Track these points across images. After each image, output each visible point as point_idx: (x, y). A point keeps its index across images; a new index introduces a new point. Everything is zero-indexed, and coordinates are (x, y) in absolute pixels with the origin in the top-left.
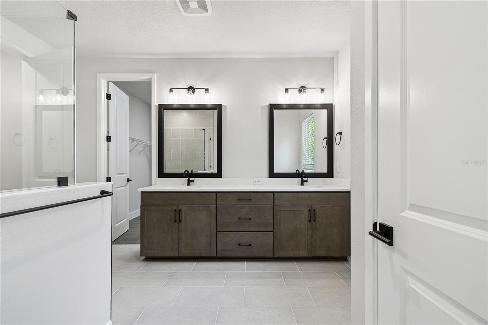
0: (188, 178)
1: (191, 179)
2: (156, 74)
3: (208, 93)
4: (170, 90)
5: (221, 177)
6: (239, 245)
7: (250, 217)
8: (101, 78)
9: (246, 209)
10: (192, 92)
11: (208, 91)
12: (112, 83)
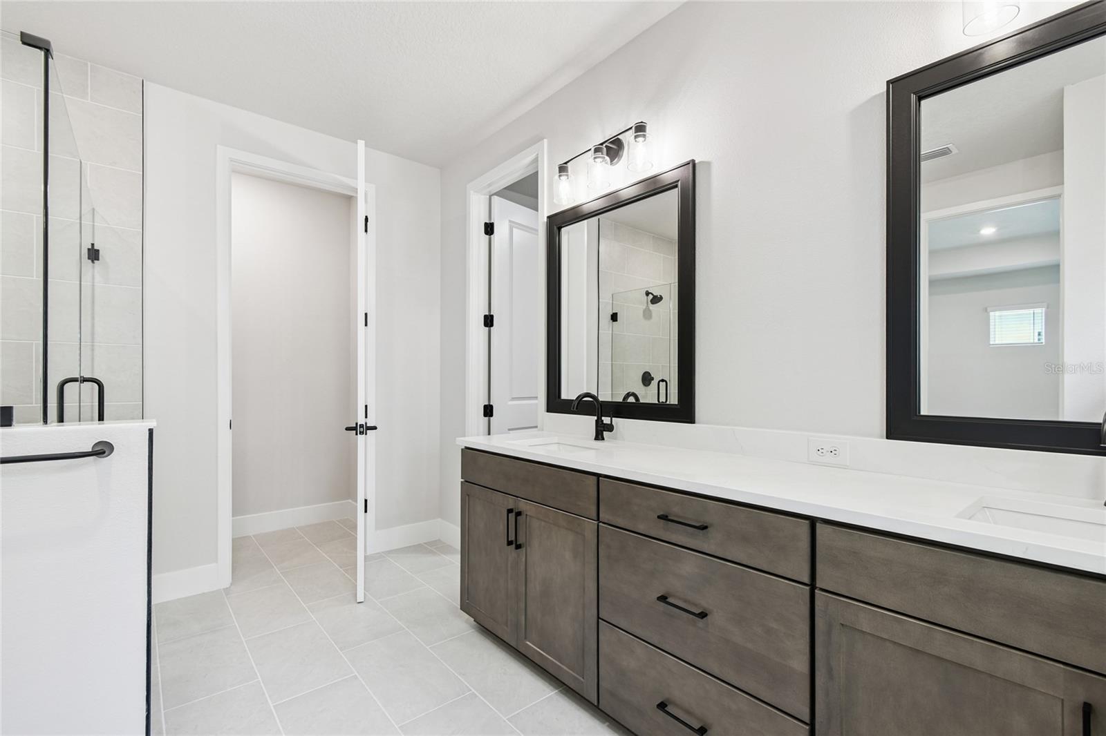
0: (596, 418)
1: (606, 420)
2: (545, 140)
3: (644, 136)
4: (560, 168)
5: (691, 419)
6: (662, 706)
7: (705, 603)
8: (472, 192)
9: (689, 566)
10: (607, 155)
11: (645, 131)
12: (495, 196)
